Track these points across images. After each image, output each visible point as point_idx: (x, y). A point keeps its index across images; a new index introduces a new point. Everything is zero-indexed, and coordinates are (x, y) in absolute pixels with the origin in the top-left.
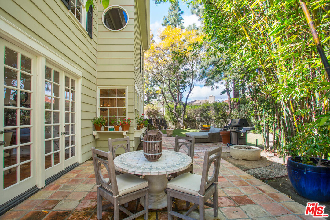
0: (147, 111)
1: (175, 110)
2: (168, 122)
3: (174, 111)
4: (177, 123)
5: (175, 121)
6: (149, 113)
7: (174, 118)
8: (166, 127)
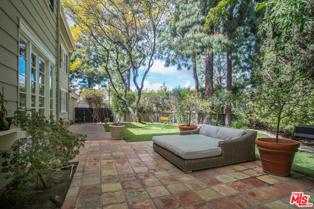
0: (85, 97)
1: (125, 97)
2: (114, 113)
3: (123, 98)
4: (127, 114)
5: (124, 112)
6: (89, 100)
7: (123, 107)
8: (112, 119)
